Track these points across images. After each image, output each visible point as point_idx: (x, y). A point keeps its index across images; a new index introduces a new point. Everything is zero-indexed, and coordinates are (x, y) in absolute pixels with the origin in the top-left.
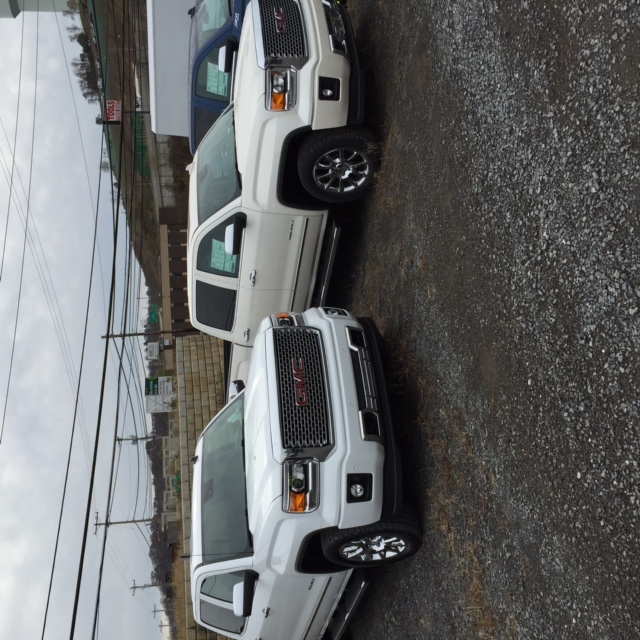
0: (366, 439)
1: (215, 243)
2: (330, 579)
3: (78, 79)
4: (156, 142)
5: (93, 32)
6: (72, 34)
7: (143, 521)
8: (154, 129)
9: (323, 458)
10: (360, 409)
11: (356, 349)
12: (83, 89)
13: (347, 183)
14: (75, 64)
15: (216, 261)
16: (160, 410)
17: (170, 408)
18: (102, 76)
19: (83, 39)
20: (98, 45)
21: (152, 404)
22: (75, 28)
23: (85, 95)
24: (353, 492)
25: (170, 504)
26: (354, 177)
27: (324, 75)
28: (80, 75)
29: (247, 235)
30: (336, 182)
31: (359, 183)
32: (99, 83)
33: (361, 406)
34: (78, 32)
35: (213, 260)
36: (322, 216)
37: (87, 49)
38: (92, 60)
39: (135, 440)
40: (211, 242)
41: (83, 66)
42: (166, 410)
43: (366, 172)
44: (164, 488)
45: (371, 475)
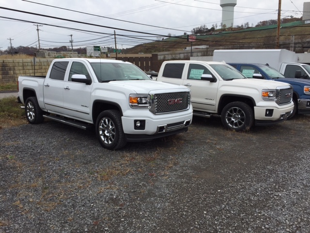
0: (158, 127)
1: (203, 71)
2: (88, 114)
3: (200, 27)
4: (180, 54)
5: (216, 33)
6: (215, 26)
7: (39, 44)
8: (215, 51)
9: (151, 111)
10: (168, 125)
11: (184, 123)
12: (196, 28)
13: (229, 120)
14: (204, 26)
15: (194, 71)
16: (88, 51)
17: (89, 55)
18: (201, 35)
19: (213, 29)
20: (211, 34)
21: (90, 48)
22: (216, 27)
23: (194, 29)
24: (138, 122)
25: (51, 54)
26: (232, 123)
27: (274, 111)
28: (201, 28)
29: (208, 82)
30: (230, 115)
31: (229, 124)
32: (199, 34)
33: (169, 125)
34: (215, 28)
35: (194, 70)
36: (215, 111)
37: (210, 30)
38: (206, 32)
39: (71, 42)
40: (203, 69)
41: (204, 29)
42: (87, 54)
43: (234, 127)
44: (57, 52)
45: (144, 129)
